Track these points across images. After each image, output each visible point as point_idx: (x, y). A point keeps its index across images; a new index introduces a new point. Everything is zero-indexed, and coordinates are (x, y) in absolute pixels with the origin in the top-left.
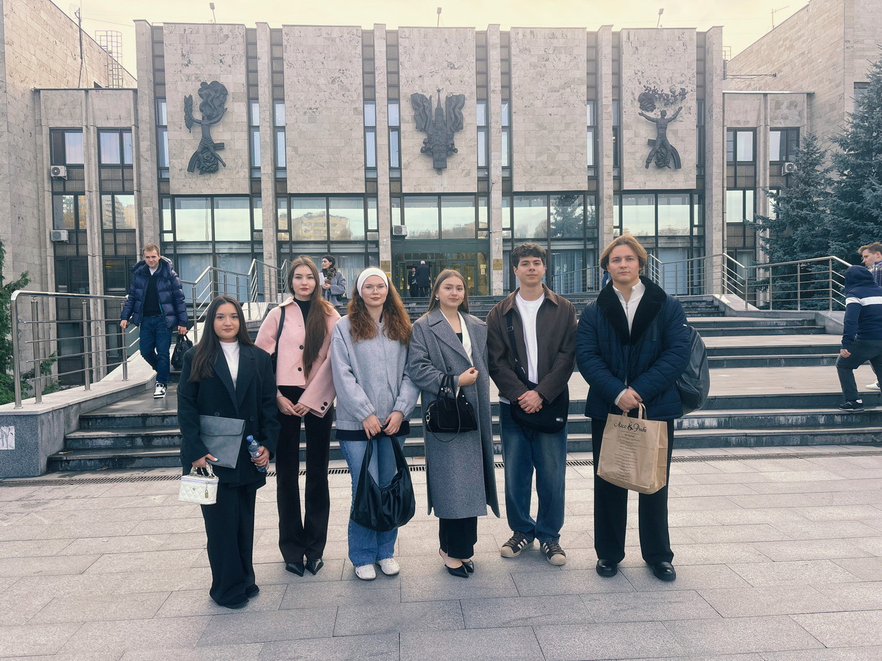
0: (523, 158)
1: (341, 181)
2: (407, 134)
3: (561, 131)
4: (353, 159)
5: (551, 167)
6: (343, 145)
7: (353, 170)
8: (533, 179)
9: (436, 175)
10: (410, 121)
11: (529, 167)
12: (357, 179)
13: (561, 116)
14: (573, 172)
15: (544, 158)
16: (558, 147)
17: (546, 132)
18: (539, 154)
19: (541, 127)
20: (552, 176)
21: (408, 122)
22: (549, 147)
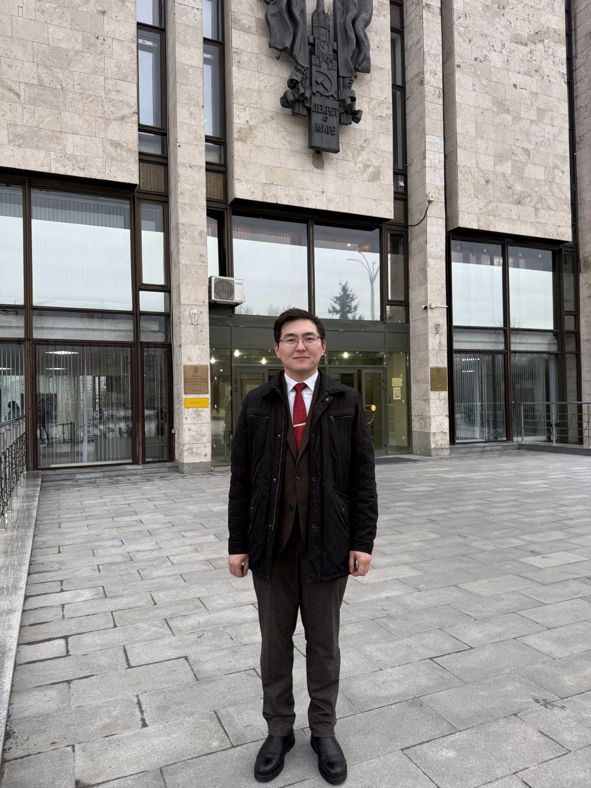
0: (474, 161)
1: (71, 144)
2: (245, 58)
3: (532, 122)
4: (107, 91)
5: (518, 188)
6: (79, 47)
7: (107, 121)
8: (490, 208)
9: (312, 167)
10: (254, 29)
11: (483, 182)
12: (116, 145)
13: (532, 93)
14: (551, 203)
15: (506, 168)
16: (526, 151)
17: (509, 118)
18: (500, 158)
19: (502, 106)
20: (519, 206)
21: (247, 30)
22: (514, 148)
